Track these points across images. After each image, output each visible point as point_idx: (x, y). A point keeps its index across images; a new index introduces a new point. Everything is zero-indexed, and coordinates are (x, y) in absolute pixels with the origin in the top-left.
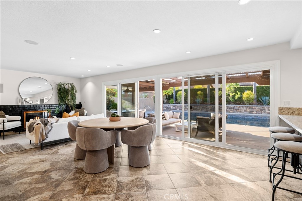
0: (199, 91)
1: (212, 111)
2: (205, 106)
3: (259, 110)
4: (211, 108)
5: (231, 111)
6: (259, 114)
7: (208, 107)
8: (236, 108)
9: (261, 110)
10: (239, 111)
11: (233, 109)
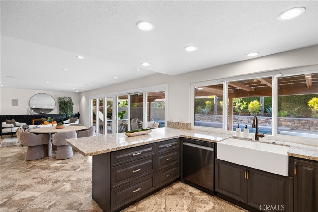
0: (207, 101)
1: (217, 121)
2: (211, 116)
3: (264, 122)
4: (216, 118)
5: (236, 121)
6: (264, 125)
7: (214, 117)
8: (241, 119)
9: (266, 122)
10: (243, 122)
11: (237, 120)
